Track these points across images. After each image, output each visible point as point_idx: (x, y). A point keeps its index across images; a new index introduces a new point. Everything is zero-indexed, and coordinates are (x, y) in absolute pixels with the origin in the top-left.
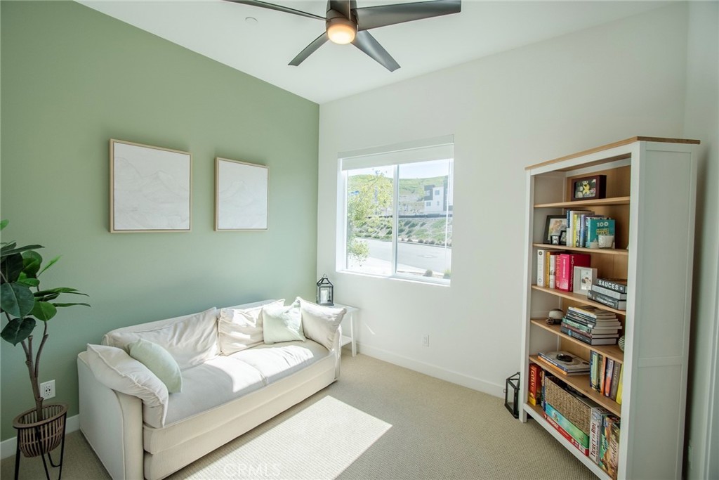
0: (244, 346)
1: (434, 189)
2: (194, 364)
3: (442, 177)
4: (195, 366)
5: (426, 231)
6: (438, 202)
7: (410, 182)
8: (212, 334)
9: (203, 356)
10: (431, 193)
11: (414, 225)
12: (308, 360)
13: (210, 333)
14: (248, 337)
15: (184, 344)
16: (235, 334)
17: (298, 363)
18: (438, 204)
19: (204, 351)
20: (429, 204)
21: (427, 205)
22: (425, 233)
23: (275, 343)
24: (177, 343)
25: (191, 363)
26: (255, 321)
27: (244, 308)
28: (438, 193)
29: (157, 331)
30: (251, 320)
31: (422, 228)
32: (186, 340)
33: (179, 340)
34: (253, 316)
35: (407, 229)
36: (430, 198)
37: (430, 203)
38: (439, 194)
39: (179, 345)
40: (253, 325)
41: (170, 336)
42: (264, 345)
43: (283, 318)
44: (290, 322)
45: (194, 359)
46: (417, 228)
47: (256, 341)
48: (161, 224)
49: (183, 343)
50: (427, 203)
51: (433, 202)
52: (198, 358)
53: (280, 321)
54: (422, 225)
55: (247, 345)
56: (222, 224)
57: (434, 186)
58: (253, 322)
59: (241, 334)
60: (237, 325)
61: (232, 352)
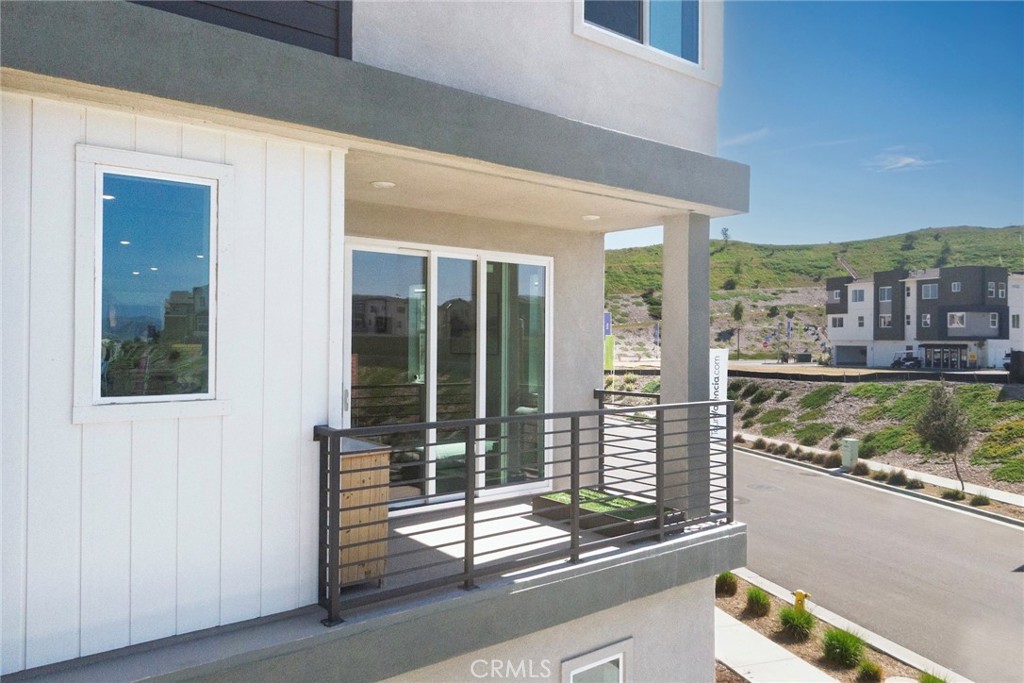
1: (851, 288)
3: (897, 238)
5: (786, 412)
6: (861, 318)
7: (811, 255)
10: (844, 296)
11: (762, 398)
18: (861, 325)
20: (839, 323)
21: (834, 326)
22: (784, 420)
28: (859, 296)
31: (781, 406)
35: (747, 404)
36: (842, 307)
37: (841, 320)
38: (861, 299)
46: (769, 405)
50: (834, 320)
51: (851, 319)
54: (781, 399)
57: (850, 280)
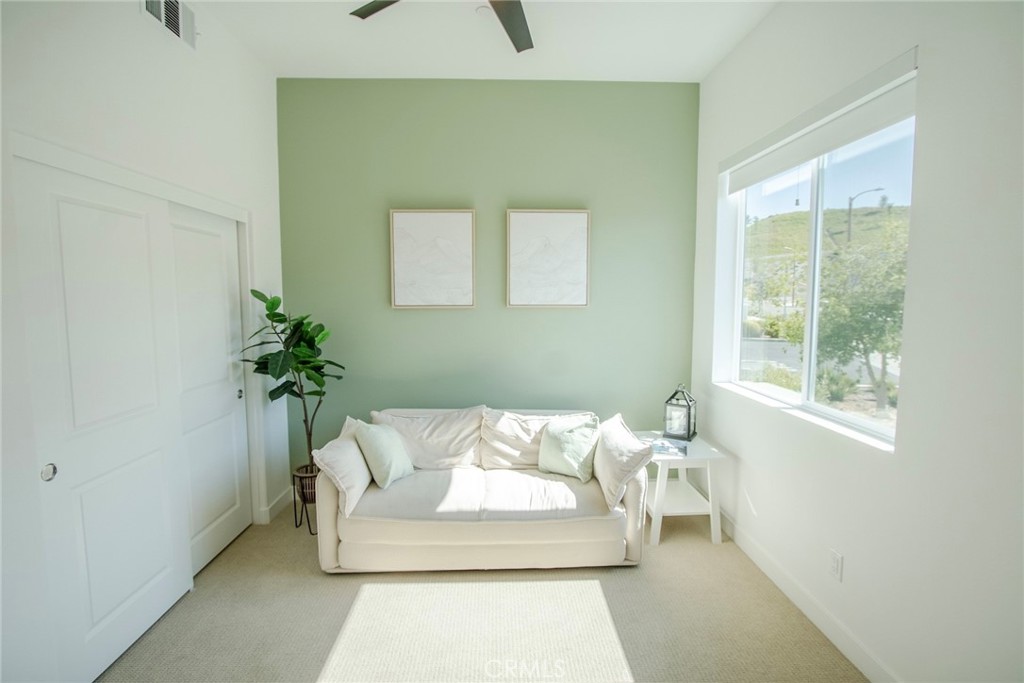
0: (509, 464)
2: (440, 466)
4: (441, 470)
8: (473, 436)
9: (455, 460)
12: (564, 510)
13: (469, 435)
14: (517, 453)
15: (436, 441)
16: (499, 445)
17: (544, 509)
19: (456, 455)
23: (551, 473)
24: (428, 438)
25: (438, 465)
26: (533, 435)
27: (524, 414)
29: (412, 418)
30: (527, 431)
32: (438, 437)
33: (430, 435)
34: (530, 427)
39: (429, 440)
40: (527, 439)
41: (422, 427)
42: (536, 472)
43: (563, 438)
44: (569, 447)
45: (442, 460)
47: (529, 462)
48: (440, 299)
49: (434, 440)
52: (448, 461)
53: (558, 442)
55: (513, 464)
56: (515, 298)
58: (529, 435)
59: (508, 448)
60: (502, 433)
61: (491, 466)
